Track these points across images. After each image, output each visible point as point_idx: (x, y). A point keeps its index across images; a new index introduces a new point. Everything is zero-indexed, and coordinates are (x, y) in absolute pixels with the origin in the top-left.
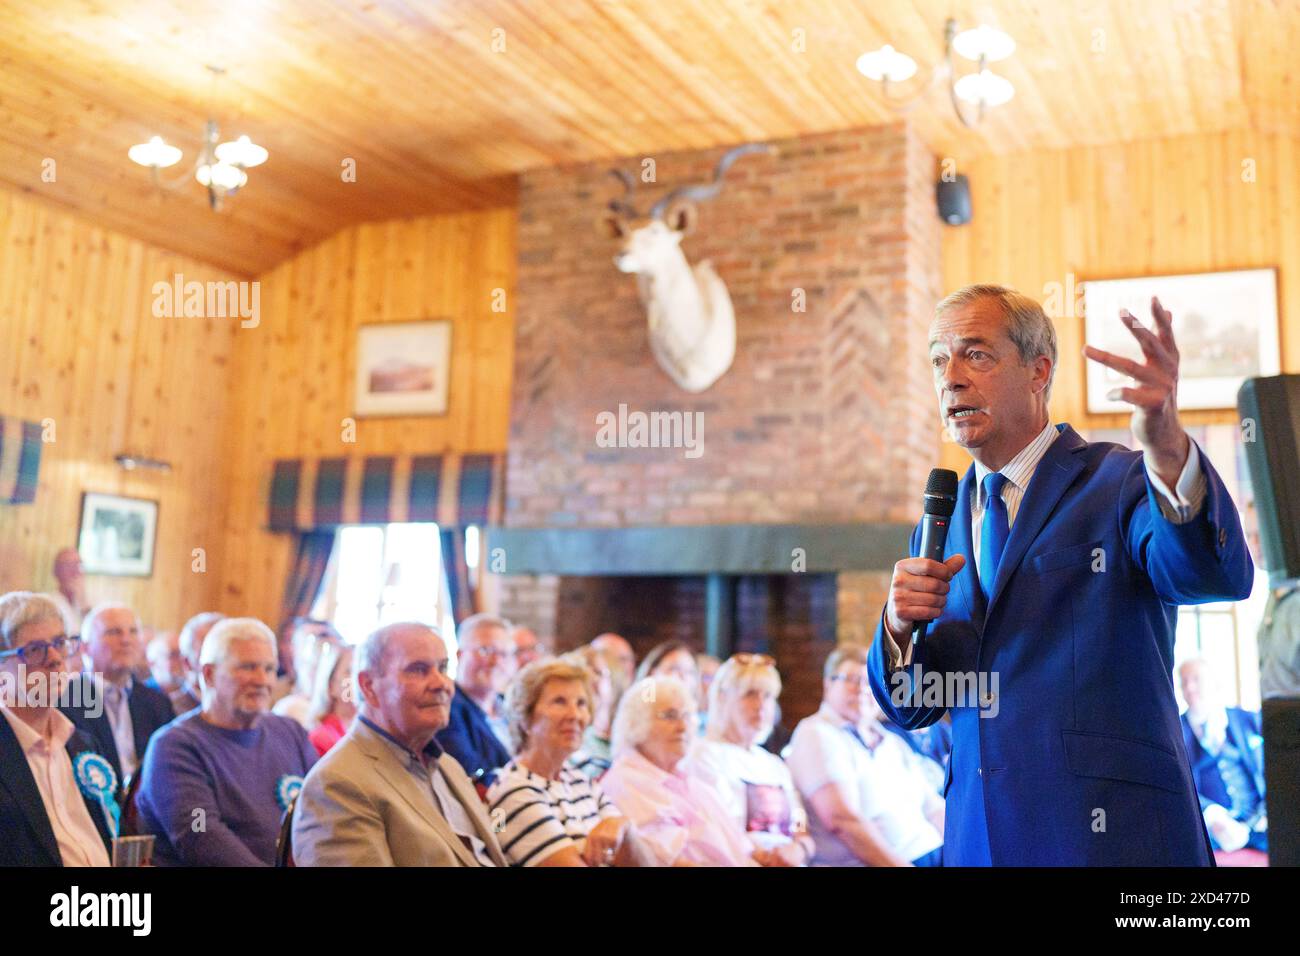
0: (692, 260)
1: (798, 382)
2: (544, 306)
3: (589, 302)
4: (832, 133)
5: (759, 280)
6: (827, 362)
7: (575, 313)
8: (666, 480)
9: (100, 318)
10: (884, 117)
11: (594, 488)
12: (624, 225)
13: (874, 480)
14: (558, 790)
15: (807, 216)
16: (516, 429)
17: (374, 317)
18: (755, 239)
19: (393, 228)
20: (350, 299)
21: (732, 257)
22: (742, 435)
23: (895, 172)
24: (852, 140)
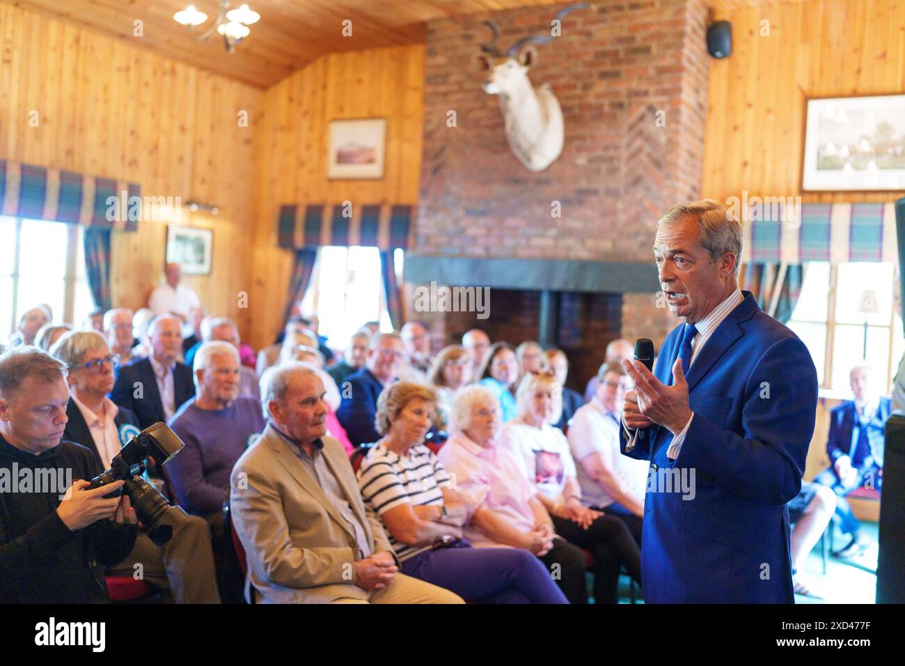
0: (535, 83)
1: (604, 167)
2: (441, 112)
3: (470, 110)
5: (580, 97)
6: (624, 154)
8: (516, 228)
9: (172, 117)
11: (472, 231)
12: (490, 61)
13: (650, 234)
14: (405, 463)
15: (616, 53)
16: (424, 193)
17: (339, 115)
18: (580, 69)
19: (350, 56)
20: (324, 103)
21: (564, 81)
22: (566, 201)
23: (678, 22)
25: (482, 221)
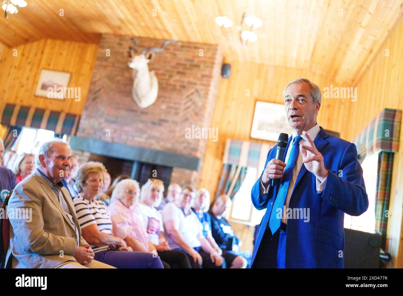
0: (150, 70)
1: (173, 111)
2: (101, 74)
3: (116, 76)
4: (197, 43)
5: (167, 80)
6: (183, 107)
7: (111, 78)
8: (128, 132)
10: (213, 42)
13: (189, 143)
15: (185, 65)
16: (86, 108)
17: (47, 67)
18: (168, 68)
19: (58, 42)
20: (40, 60)
21: (161, 72)
22: (154, 123)
23: (213, 58)
24: (203, 46)
25: (113, 126)
